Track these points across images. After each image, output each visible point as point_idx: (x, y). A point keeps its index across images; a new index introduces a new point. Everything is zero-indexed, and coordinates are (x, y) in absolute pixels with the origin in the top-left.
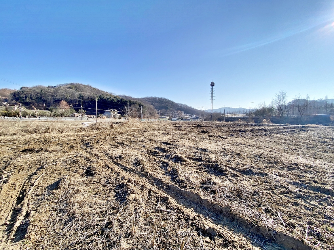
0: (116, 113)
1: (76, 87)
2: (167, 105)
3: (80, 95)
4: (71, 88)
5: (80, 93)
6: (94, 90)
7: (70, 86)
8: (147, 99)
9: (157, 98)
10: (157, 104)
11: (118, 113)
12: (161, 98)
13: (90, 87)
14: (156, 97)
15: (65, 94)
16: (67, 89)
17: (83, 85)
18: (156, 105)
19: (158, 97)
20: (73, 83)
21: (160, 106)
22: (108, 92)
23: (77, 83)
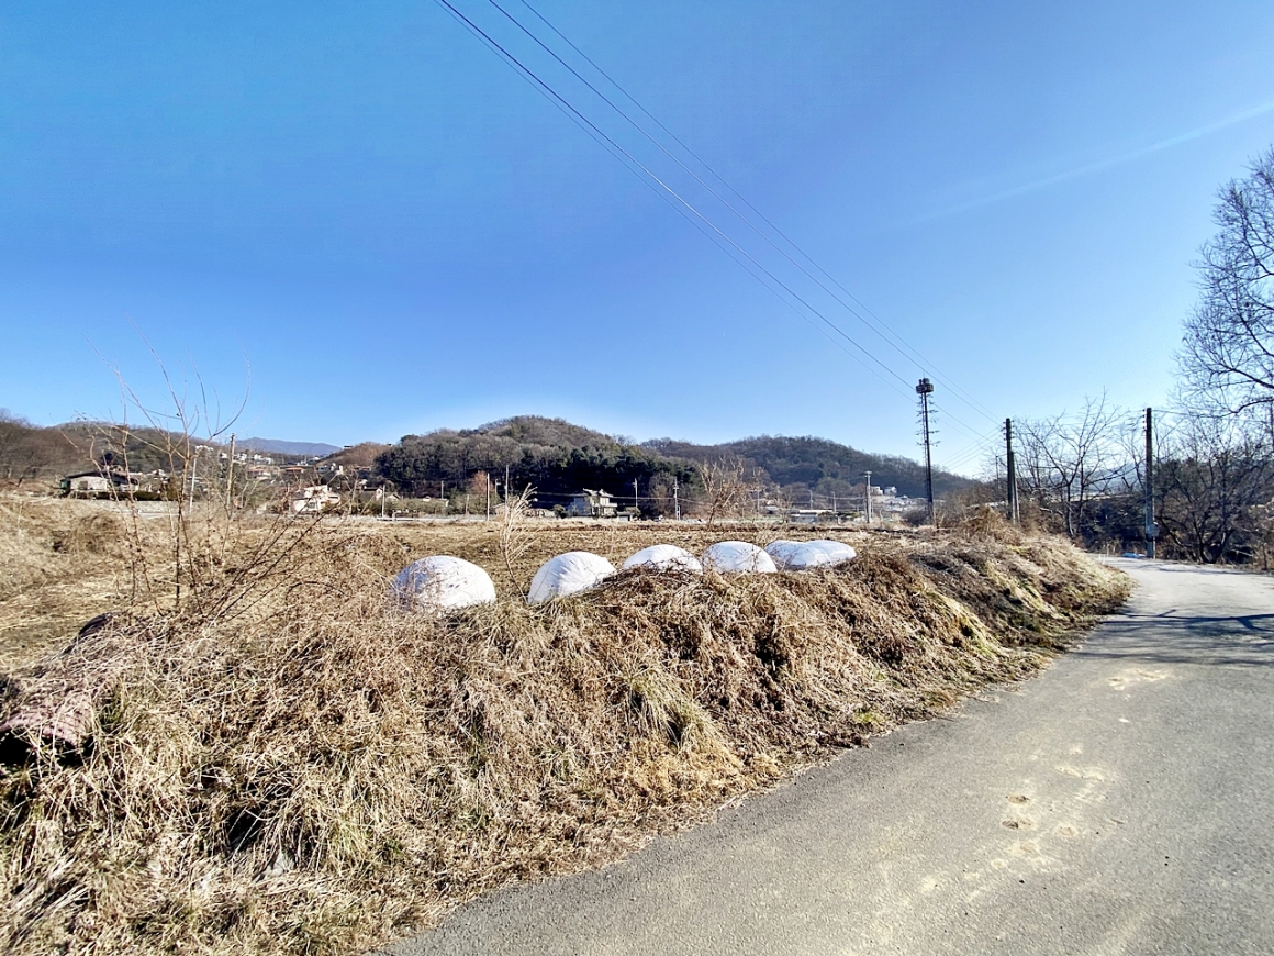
0: (604, 502)
1: (523, 430)
2: (821, 465)
3: (526, 452)
4: (509, 433)
5: (527, 446)
6: (570, 433)
7: (507, 427)
8: (745, 448)
9: (786, 438)
10: (781, 464)
11: (611, 501)
12: (803, 439)
13: (563, 424)
14: (781, 438)
15: (491, 453)
16: (497, 439)
17: (545, 420)
18: (778, 466)
19: (788, 436)
20: (519, 415)
21: (791, 470)
22: (610, 435)
23: (530, 414)
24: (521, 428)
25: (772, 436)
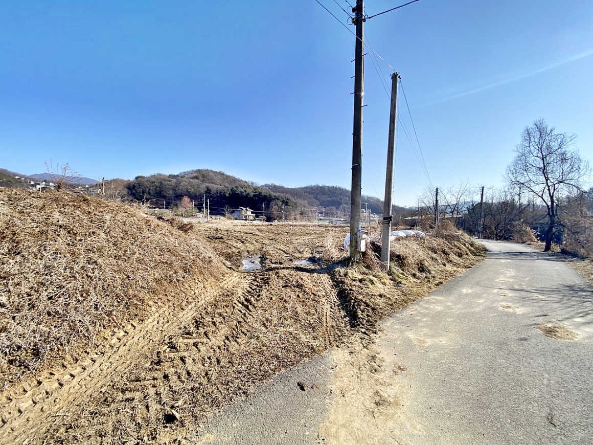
0: (249, 213)
2: (341, 199)
3: (207, 188)
4: (196, 178)
5: (207, 184)
6: (227, 179)
7: (195, 175)
8: (308, 190)
11: (252, 213)
12: (333, 187)
13: (223, 174)
14: (324, 186)
16: (191, 180)
17: (214, 172)
18: (323, 199)
19: (327, 185)
20: (200, 169)
21: (328, 201)
22: (247, 181)
24: (202, 175)
25: (320, 185)
